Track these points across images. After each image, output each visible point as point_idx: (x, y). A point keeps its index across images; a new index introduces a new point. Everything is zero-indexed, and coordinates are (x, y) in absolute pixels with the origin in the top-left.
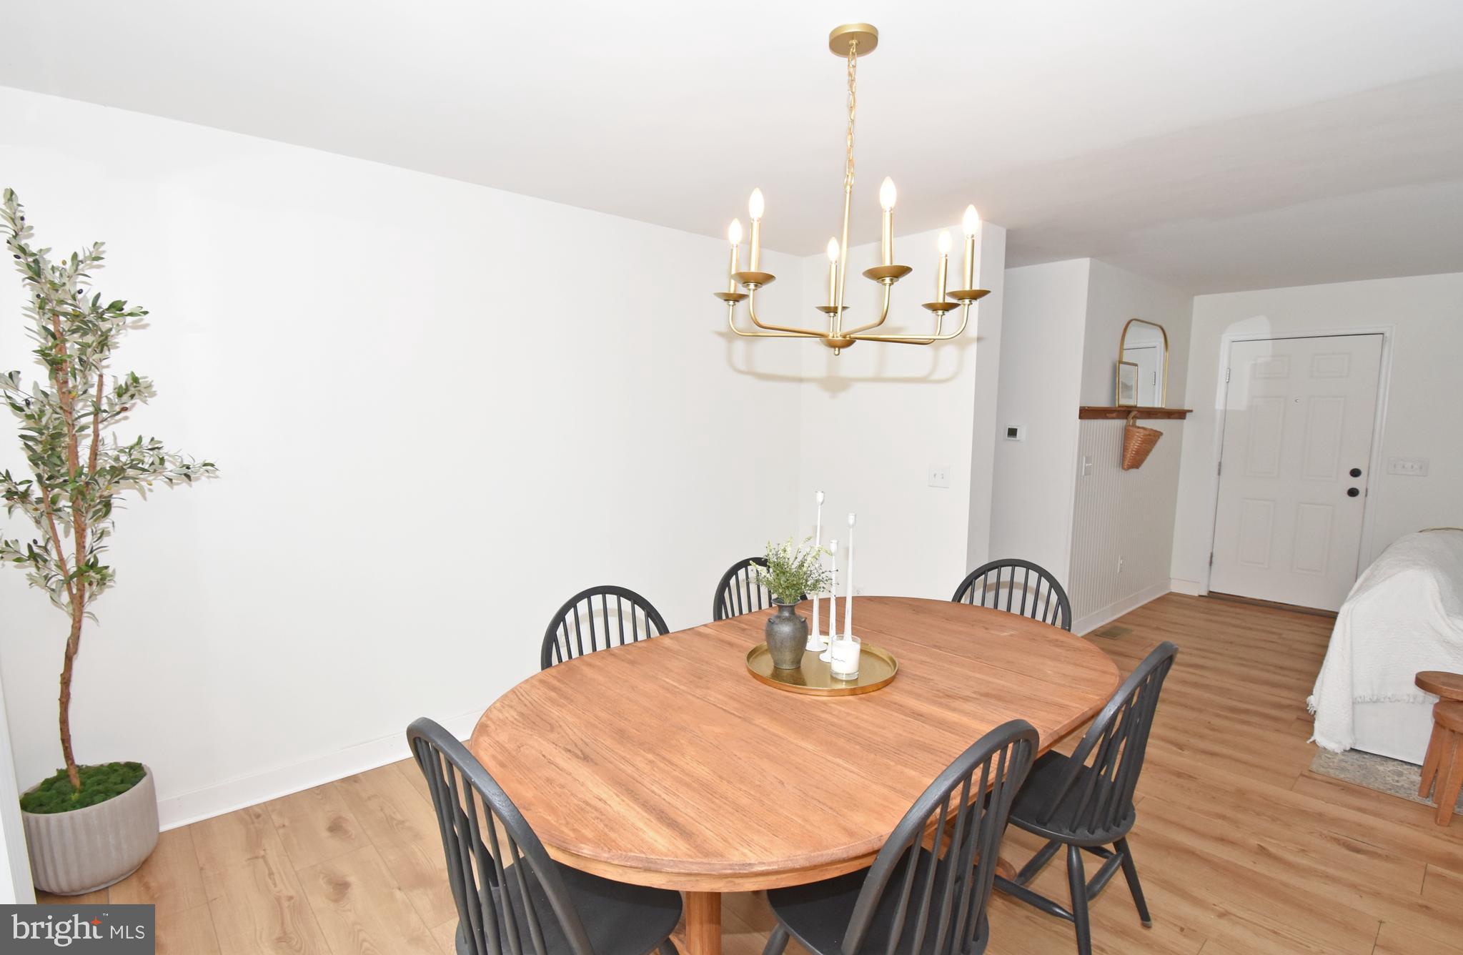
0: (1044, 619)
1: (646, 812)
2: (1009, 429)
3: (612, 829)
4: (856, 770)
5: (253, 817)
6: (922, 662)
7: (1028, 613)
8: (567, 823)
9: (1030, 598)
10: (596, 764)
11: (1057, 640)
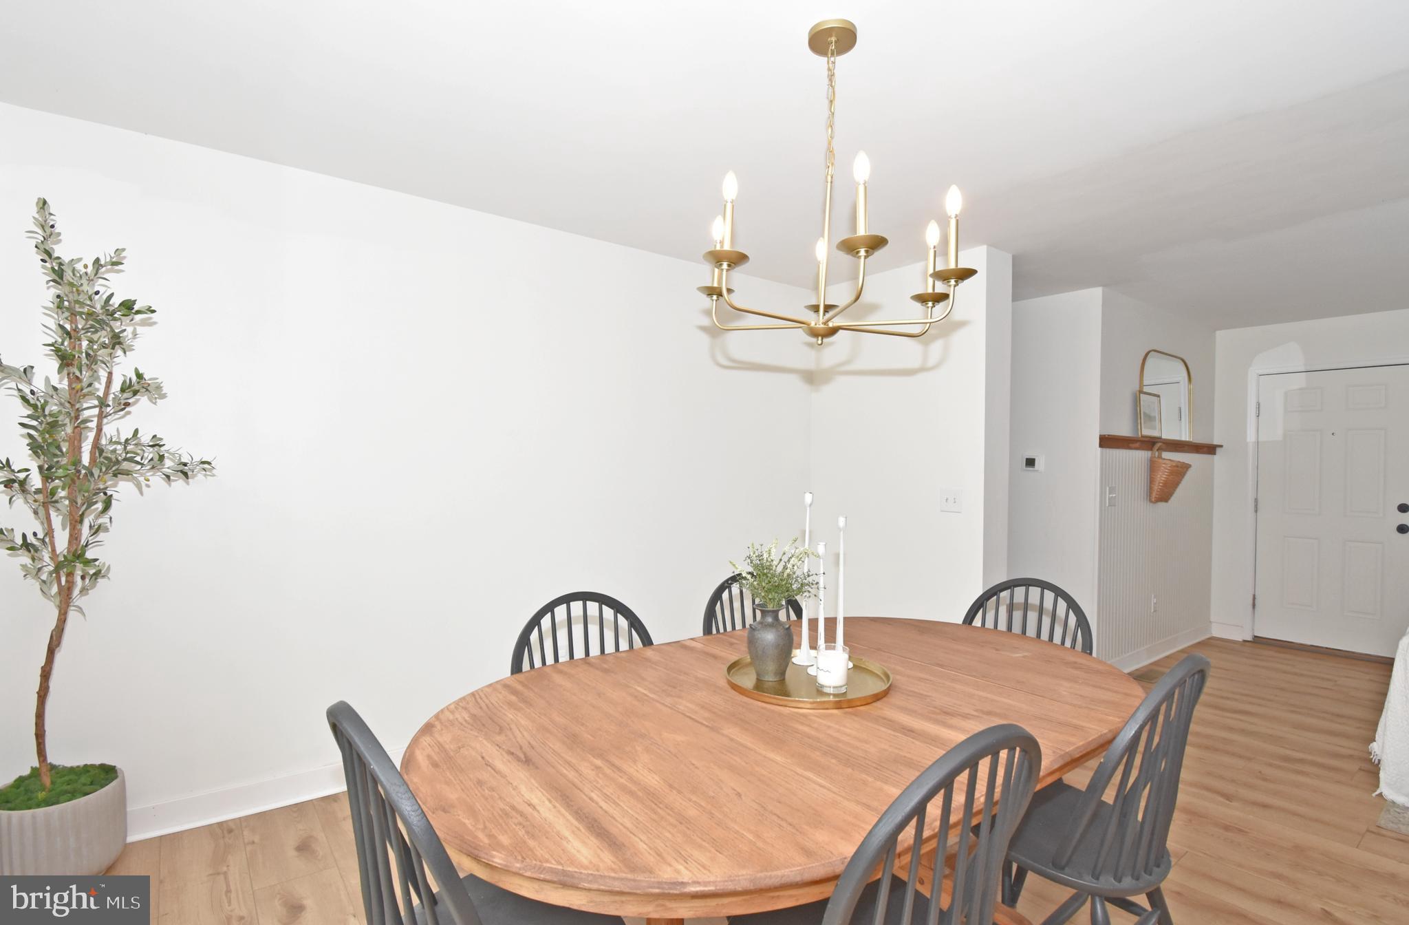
0: (1063, 643)
1: (577, 819)
2: (1027, 459)
3: (533, 837)
4: (827, 785)
5: (225, 832)
6: (920, 679)
7: (1045, 636)
8: (485, 827)
9: (1046, 621)
10: (537, 768)
11: (1075, 663)
